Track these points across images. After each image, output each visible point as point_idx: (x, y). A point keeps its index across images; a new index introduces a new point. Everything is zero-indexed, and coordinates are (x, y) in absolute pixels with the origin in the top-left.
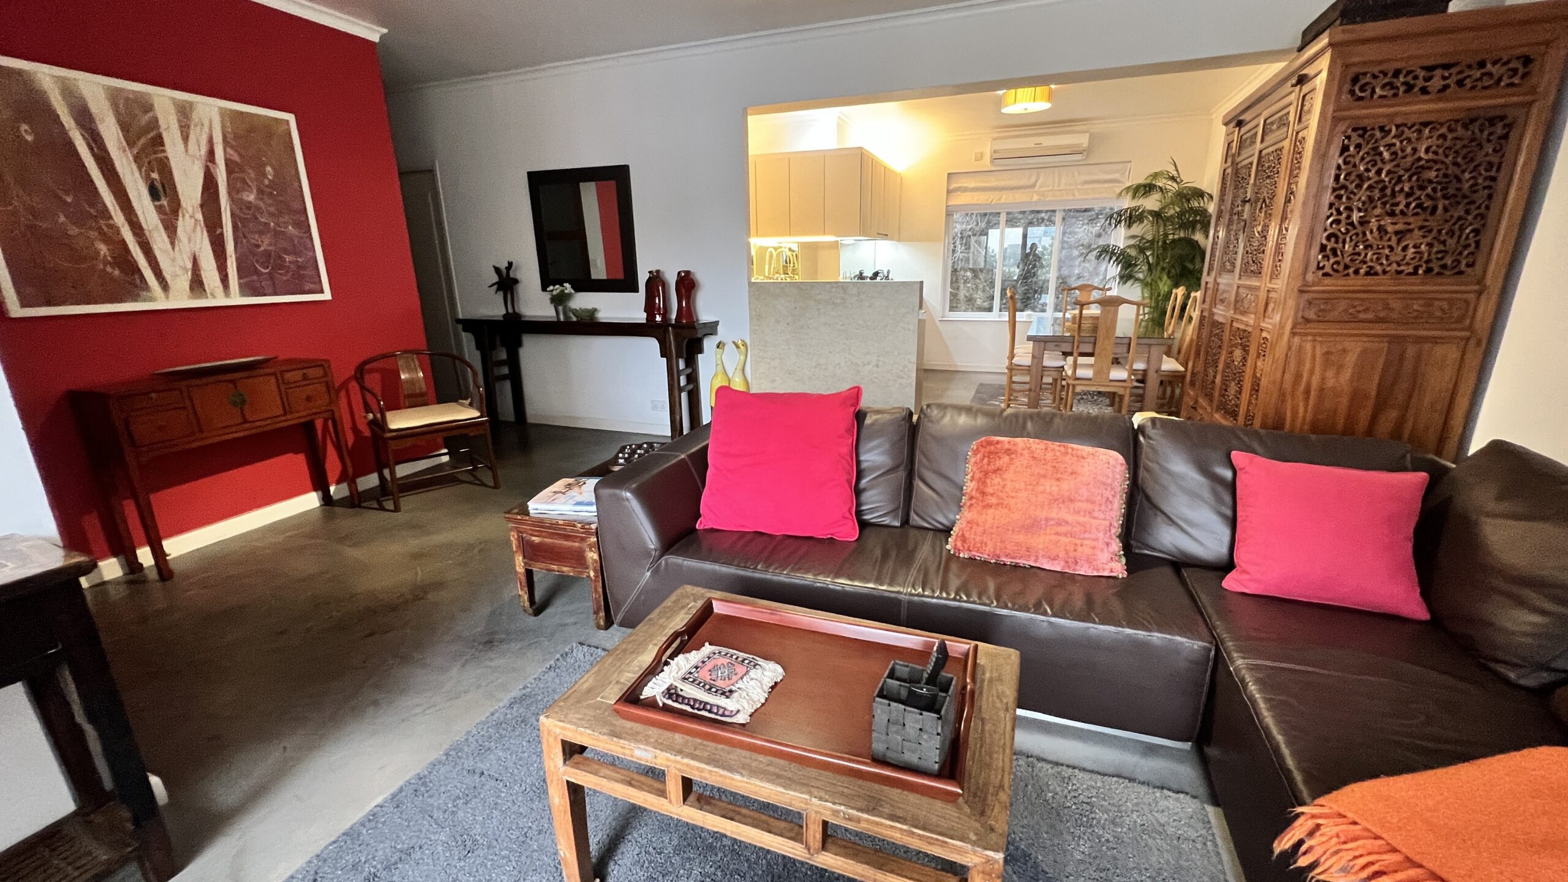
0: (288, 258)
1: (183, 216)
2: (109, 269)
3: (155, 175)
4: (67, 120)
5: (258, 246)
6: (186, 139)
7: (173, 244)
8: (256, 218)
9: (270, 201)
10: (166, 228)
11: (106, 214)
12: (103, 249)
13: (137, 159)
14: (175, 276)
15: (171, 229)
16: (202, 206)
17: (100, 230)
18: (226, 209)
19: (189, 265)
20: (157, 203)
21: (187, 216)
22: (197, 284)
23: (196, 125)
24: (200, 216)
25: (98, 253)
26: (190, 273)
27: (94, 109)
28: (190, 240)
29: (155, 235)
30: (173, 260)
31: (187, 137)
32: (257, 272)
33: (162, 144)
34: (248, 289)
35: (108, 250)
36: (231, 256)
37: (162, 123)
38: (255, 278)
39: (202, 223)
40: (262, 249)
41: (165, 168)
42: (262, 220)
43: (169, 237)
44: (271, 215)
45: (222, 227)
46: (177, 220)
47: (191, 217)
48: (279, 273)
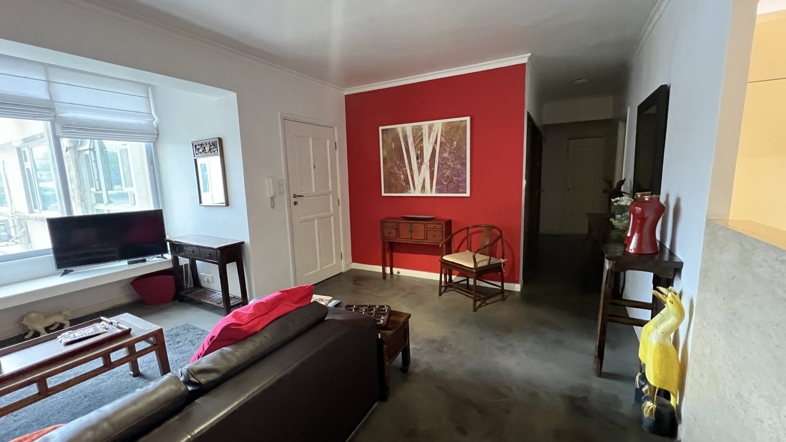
0: (455, 178)
2: (403, 183)
3: (419, 152)
4: (402, 140)
5: (445, 174)
6: (429, 136)
7: (419, 174)
8: (447, 163)
9: (453, 156)
11: (405, 166)
12: (402, 177)
13: (415, 147)
14: (418, 185)
15: (419, 169)
16: (430, 160)
17: (403, 171)
18: (437, 161)
19: (422, 182)
20: (418, 161)
21: (425, 164)
22: (423, 187)
23: (433, 132)
24: (428, 164)
25: (401, 177)
26: (422, 184)
27: (408, 134)
28: (424, 173)
29: (415, 171)
30: (418, 180)
32: (443, 184)
33: (423, 141)
34: (439, 191)
35: (404, 177)
36: (435, 178)
37: (424, 134)
38: (442, 186)
39: (429, 167)
40: (446, 175)
41: (422, 149)
42: (449, 164)
43: (419, 172)
44: (452, 161)
45: (434, 168)
46: (422, 166)
47: (426, 165)
48: (450, 185)
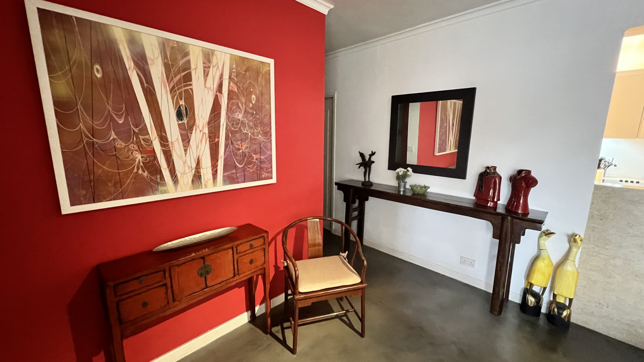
0: (255, 156)
1: (196, 130)
2: (140, 172)
3: (182, 102)
4: (129, 64)
5: (239, 149)
7: (186, 151)
8: (241, 131)
10: (183, 140)
11: (145, 130)
13: (172, 90)
14: (184, 173)
15: (186, 140)
16: (209, 123)
17: (138, 143)
18: (223, 125)
19: (194, 166)
20: (180, 122)
21: (198, 130)
22: (197, 177)
23: (213, 67)
24: (206, 131)
26: (193, 171)
27: (149, 54)
28: (197, 147)
29: (176, 144)
30: (185, 163)
31: (207, 75)
32: (236, 167)
33: (191, 80)
34: (229, 179)
35: (142, 157)
36: (221, 157)
37: (193, 66)
38: (234, 171)
39: (207, 135)
40: (241, 151)
41: (189, 98)
42: (244, 132)
43: (184, 146)
44: (251, 128)
45: (219, 138)
46: (191, 133)
47: (200, 131)
48: (248, 167)
